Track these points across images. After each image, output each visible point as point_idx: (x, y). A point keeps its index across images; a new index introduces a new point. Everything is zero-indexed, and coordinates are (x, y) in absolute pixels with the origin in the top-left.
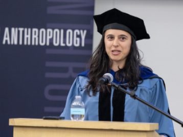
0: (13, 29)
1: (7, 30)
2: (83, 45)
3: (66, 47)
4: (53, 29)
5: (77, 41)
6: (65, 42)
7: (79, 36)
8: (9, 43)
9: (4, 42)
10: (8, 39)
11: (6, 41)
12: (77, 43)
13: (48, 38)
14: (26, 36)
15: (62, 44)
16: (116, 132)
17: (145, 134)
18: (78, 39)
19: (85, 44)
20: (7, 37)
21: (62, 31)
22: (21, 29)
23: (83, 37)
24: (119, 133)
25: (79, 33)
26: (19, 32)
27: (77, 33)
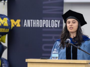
0: (28, 20)
1: (25, 21)
2: (59, 27)
3: (51, 28)
4: (46, 20)
5: (56, 25)
6: (51, 25)
7: (57, 23)
8: (26, 26)
9: (24, 26)
10: (26, 24)
11: (25, 25)
12: (56, 26)
13: (44, 24)
14: (34, 23)
15: (50, 27)
16: (72, 64)
17: (84, 65)
18: (57, 24)
19: (59, 26)
20: (25, 24)
21: (49, 21)
22: (32, 20)
23: (59, 23)
24: (73, 64)
25: (57, 22)
26: (31, 21)
27: (56, 21)
